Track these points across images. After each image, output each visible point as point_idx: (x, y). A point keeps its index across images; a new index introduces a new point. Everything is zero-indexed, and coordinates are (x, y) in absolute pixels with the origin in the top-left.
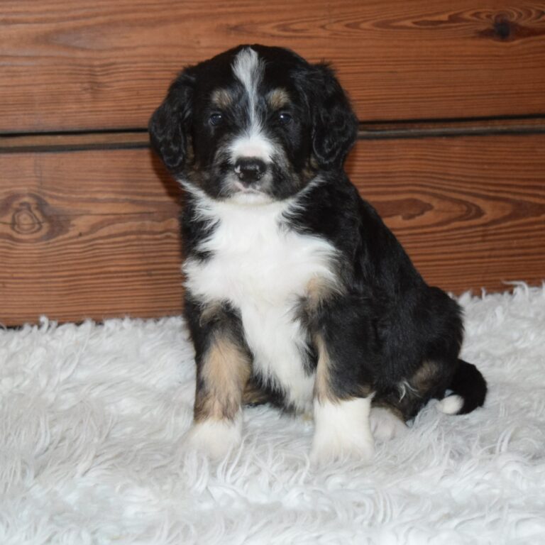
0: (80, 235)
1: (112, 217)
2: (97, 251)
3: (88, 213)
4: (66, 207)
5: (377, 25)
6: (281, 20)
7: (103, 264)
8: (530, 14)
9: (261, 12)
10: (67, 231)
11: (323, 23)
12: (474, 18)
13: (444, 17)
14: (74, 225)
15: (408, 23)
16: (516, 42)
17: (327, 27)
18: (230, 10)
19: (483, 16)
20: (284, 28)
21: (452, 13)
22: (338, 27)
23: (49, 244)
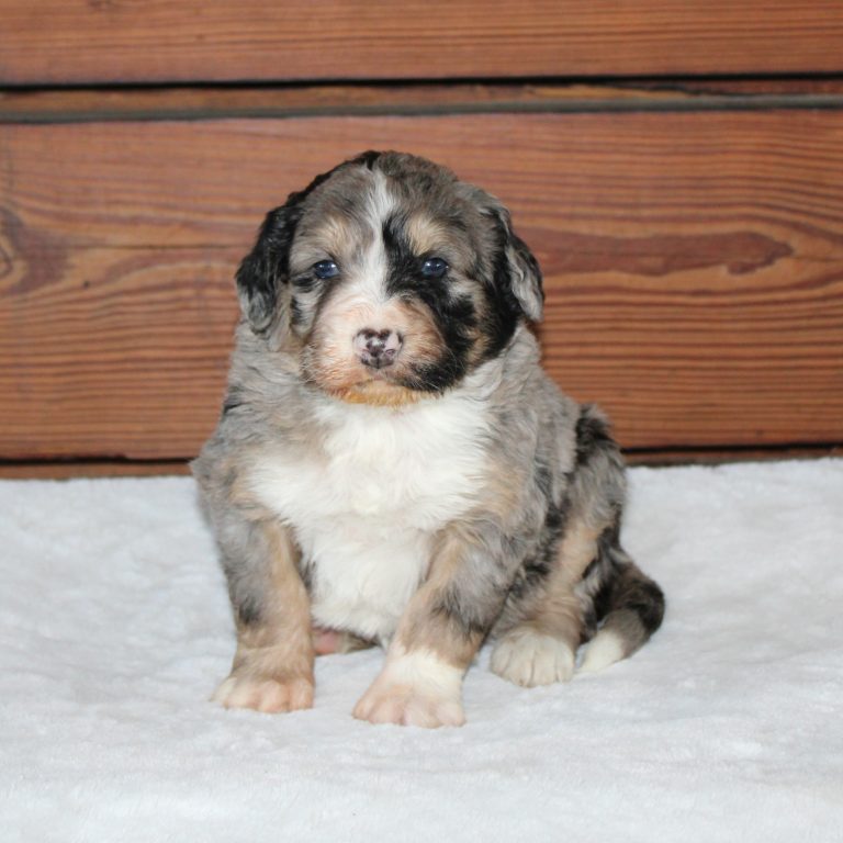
0: (87, 285)
1: (147, 253)
2: (118, 318)
3: (103, 245)
4: (58, 231)
7: (130, 344)
10: (61, 277)
14: (72, 267)
23: (25, 300)
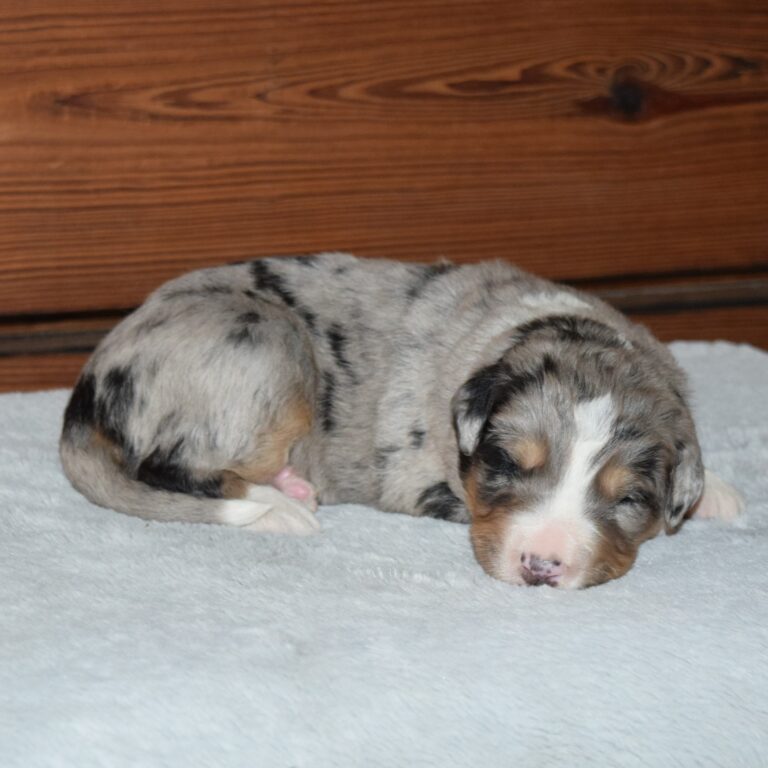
5: (374, 91)
6: (172, 83)
8: (681, 63)
9: (128, 66)
11: (260, 87)
12: (574, 76)
13: (512, 73)
15: (438, 86)
16: (655, 124)
17: (270, 96)
18: (60, 60)
19: (591, 70)
20: (180, 99)
21: (527, 65)
22: (294, 96)
